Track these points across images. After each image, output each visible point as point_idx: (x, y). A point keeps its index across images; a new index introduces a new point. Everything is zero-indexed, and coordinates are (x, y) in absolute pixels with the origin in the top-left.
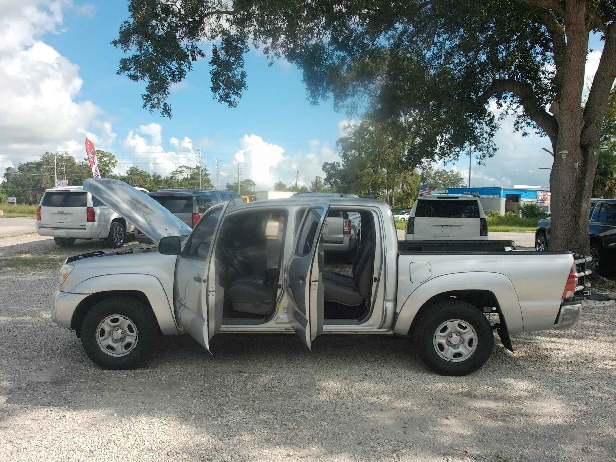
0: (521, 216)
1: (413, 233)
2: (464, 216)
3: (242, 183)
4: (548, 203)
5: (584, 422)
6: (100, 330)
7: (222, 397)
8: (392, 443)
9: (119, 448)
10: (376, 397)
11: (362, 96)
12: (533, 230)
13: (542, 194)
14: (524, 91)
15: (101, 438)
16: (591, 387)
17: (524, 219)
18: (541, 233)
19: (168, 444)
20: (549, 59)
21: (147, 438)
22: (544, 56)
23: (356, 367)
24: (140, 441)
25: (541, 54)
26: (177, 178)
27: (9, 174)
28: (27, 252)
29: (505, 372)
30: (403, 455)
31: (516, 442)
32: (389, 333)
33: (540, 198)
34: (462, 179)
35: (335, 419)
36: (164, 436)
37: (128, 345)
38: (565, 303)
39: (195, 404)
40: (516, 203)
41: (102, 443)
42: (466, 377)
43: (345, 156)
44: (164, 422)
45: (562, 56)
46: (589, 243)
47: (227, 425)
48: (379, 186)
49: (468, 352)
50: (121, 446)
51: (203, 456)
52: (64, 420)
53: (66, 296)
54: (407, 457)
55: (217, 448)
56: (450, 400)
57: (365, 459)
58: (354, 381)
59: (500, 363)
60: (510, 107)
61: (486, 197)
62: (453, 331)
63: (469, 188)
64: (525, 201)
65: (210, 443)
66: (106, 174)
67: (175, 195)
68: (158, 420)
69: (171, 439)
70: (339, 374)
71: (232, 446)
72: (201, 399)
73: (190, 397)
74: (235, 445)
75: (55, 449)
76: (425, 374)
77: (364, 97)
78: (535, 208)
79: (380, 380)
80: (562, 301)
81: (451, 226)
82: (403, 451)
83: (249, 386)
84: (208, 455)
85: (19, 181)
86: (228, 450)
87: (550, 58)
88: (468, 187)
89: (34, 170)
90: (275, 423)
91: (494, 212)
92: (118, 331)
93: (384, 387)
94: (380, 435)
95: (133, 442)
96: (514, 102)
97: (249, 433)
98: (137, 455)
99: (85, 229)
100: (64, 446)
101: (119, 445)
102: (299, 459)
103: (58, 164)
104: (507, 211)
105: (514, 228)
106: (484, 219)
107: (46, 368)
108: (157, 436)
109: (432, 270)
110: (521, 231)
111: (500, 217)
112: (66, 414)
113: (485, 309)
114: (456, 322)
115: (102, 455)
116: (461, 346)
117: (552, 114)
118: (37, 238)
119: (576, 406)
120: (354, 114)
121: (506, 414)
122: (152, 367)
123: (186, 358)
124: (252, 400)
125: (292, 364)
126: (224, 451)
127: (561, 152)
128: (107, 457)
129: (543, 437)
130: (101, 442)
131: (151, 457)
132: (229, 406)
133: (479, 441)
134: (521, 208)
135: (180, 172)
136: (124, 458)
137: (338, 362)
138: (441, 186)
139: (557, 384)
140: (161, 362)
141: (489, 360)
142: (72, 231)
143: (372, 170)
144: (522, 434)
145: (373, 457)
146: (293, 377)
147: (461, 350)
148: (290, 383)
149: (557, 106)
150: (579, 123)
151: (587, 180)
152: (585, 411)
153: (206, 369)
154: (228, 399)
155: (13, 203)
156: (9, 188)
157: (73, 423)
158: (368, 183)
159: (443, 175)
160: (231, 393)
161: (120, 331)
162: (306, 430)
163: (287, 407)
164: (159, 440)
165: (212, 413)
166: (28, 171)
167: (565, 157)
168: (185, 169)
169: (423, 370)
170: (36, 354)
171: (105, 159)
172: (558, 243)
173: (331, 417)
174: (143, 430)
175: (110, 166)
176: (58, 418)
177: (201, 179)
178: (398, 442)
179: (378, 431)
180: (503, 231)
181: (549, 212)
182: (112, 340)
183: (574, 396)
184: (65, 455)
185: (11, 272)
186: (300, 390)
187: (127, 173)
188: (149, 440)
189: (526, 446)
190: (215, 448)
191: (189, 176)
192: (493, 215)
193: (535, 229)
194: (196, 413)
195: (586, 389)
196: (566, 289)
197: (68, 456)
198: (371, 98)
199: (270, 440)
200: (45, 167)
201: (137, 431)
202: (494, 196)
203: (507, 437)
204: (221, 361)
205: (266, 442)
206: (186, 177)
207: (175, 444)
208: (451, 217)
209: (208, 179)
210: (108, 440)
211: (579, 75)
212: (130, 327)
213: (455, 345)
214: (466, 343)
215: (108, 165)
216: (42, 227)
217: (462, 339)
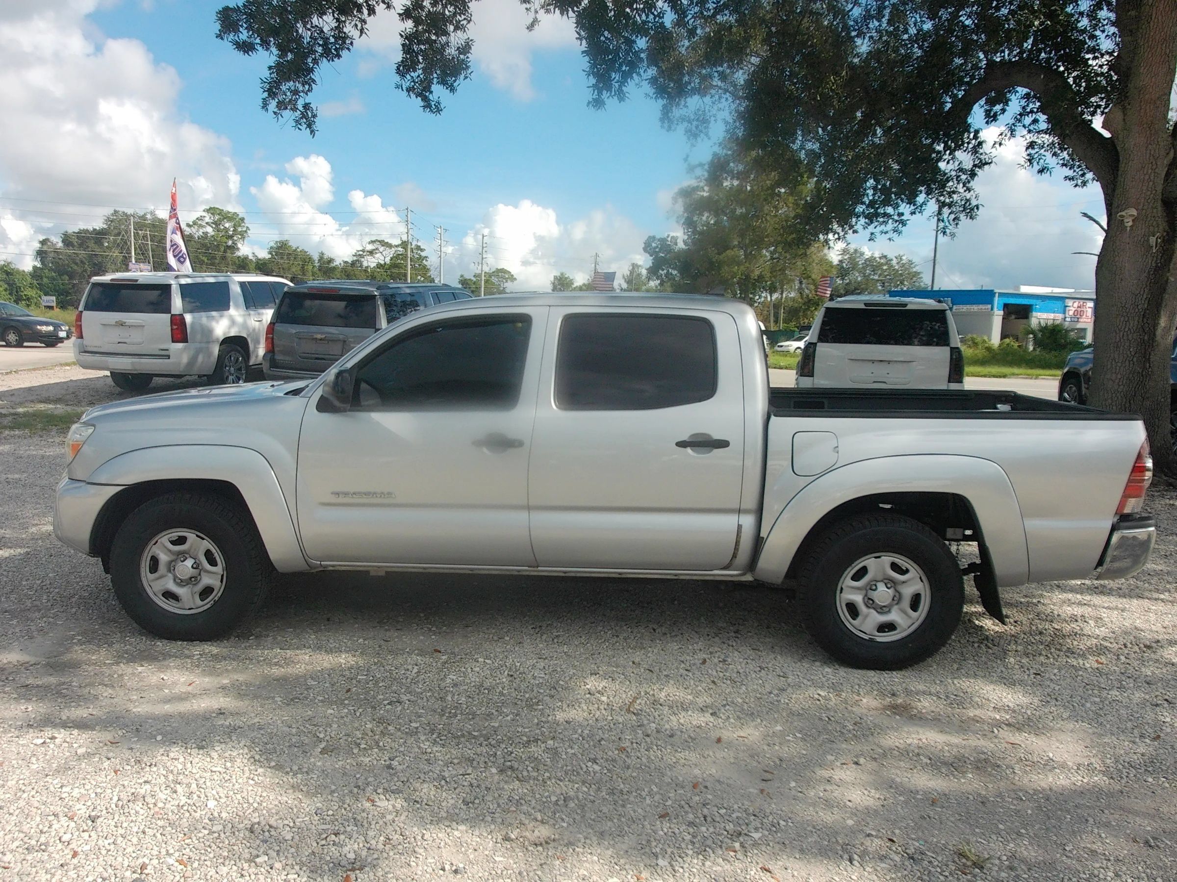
0: (1031, 348)
1: (813, 376)
2: (916, 343)
3: (489, 275)
4: (1087, 321)
5: (1150, 780)
6: (149, 558)
7: (389, 704)
8: (734, 816)
9: (152, 812)
10: (711, 711)
11: (720, 98)
12: (1055, 376)
13: (1076, 305)
14: (1052, 85)
15: (117, 790)
16: (1166, 700)
17: (1038, 352)
18: (1073, 381)
19: (256, 805)
20: (1103, 26)
21: (214, 792)
22: (1095, 18)
23: (675, 646)
24: (199, 797)
25: (1088, 15)
26: (365, 264)
27: (45, 252)
28: (57, 401)
29: (986, 663)
30: (755, 844)
31: (1001, 822)
32: (743, 579)
33: (1071, 313)
34: (919, 273)
35: (618, 759)
36: (251, 788)
37: (206, 592)
38: (1121, 524)
39: (331, 717)
40: (1024, 321)
41: (119, 800)
42: (903, 672)
43: (689, 223)
44: (257, 757)
45: (1133, 13)
46: (1169, 400)
47: (389, 767)
48: (754, 284)
49: (910, 622)
50: (157, 809)
51: (324, 836)
52: (52, 746)
53: (76, 488)
54: (764, 849)
55: (359, 818)
56: (866, 722)
57: (672, 853)
58: (667, 676)
59: (976, 645)
60: (1020, 121)
61: (964, 308)
62: (880, 577)
63: (932, 291)
64: (1041, 317)
65: (346, 806)
66: (228, 254)
67: (341, 292)
68: (246, 750)
69: (264, 794)
70: (637, 660)
71: (390, 813)
72: (345, 706)
73: (322, 701)
74: (397, 812)
75: (17, 812)
76: (818, 664)
77: (723, 100)
78: (1060, 331)
79: (721, 675)
80: (1116, 520)
81: (889, 362)
82: (756, 836)
83: (448, 681)
84: (336, 835)
85: (63, 265)
86: (381, 822)
87: (1105, 23)
88: (929, 289)
89: (91, 244)
90: (490, 764)
91: (979, 340)
92: (186, 563)
93: (728, 690)
94: (710, 797)
95: (184, 800)
96: (1028, 110)
97: (431, 786)
98: (186, 830)
99: (168, 357)
100: (36, 804)
101: (151, 806)
102: (530, 848)
103: (138, 233)
104: (1004, 336)
105: (1016, 370)
106: (958, 348)
107: (42, 633)
108: (237, 786)
109: (840, 449)
110: (1030, 377)
111: (989, 349)
112: (56, 735)
113: (950, 532)
114: (887, 559)
115: (112, 827)
116: (895, 609)
117: (1107, 134)
118: (79, 374)
119: (1134, 742)
120: (702, 135)
121: (983, 757)
122: (256, 637)
123: (328, 620)
124: (450, 713)
125: (544, 637)
126: (373, 826)
127: (1123, 213)
128: (123, 831)
129: (1061, 810)
130: (115, 799)
131: (216, 835)
132: (400, 724)
133: (922, 817)
134: (1033, 332)
135: (371, 253)
136: (158, 835)
137: (639, 635)
138: (877, 287)
139: (1096, 692)
140: (278, 627)
141: (953, 637)
142: (144, 361)
143: (742, 252)
144: (1015, 802)
145: (690, 847)
146: (542, 664)
147: (894, 616)
148: (534, 678)
149: (1118, 115)
150: (1163, 153)
151: (1172, 271)
152: (1154, 753)
153: (366, 642)
154: (399, 708)
155: (51, 308)
156: (45, 280)
157: (68, 754)
158: (733, 277)
159: (882, 264)
160: (409, 696)
161: (189, 563)
162: (553, 781)
163: (520, 730)
164: (239, 796)
165: (362, 738)
166: (81, 245)
167: (1130, 224)
168: (379, 246)
169: (814, 655)
170: (28, 603)
171: (227, 225)
172: (1106, 400)
173: (610, 753)
174: (209, 774)
175: (235, 238)
176: (40, 741)
177: (409, 267)
178: (748, 814)
179: (706, 787)
180: (994, 376)
181: (1089, 339)
182: (175, 580)
183: (1130, 720)
184: (34, 826)
185: (19, 437)
186: (553, 692)
187: (270, 253)
188: (217, 797)
189: (1023, 831)
190: (355, 819)
191: (388, 260)
192: (975, 344)
193: (1059, 373)
194: (328, 738)
195: (1157, 705)
196: (1126, 496)
197: (41, 827)
198: (738, 102)
199: (473, 803)
200: (111, 238)
201: (197, 776)
202: (981, 306)
203: (984, 809)
204: (399, 627)
205: (464, 807)
206: (382, 262)
207: (270, 806)
208: (889, 344)
209: (425, 267)
210: (133, 794)
211: (1168, 51)
212: (208, 555)
213: (882, 607)
214: (906, 603)
215: (231, 237)
216: (86, 352)
217: (897, 595)
